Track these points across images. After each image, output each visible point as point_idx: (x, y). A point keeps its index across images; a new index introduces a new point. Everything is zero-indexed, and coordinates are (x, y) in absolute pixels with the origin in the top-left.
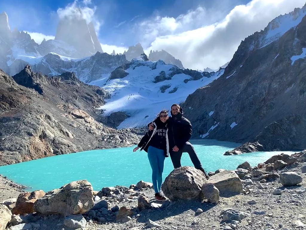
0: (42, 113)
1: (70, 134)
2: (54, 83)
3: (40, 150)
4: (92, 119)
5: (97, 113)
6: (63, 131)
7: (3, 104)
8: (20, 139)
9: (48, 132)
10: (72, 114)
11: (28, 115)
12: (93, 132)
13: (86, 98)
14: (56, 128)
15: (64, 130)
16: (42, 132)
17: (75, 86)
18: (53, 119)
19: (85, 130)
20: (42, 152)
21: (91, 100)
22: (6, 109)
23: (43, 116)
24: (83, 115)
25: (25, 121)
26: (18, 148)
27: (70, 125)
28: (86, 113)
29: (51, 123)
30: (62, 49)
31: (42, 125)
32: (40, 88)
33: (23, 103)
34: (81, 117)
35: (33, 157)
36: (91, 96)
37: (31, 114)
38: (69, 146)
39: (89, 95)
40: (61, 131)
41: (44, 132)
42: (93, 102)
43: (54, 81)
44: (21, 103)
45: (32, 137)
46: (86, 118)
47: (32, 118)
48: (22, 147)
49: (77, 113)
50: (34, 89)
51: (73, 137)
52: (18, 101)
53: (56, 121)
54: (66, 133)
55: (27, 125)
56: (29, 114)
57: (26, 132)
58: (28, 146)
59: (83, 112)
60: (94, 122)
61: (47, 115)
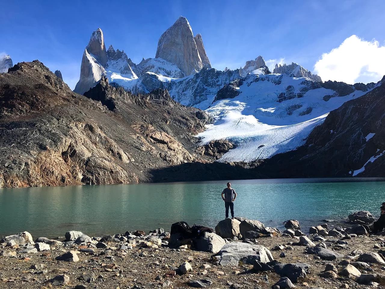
0: (79, 121)
1: (125, 157)
2: (139, 101)
3: (53, 172)
4: (178, 145)
5: (192, 141)
6: (112, 151)
7: (20, 104)
8: (20, 153)
9: (80, 148)
10: (152, 137)
11: (52, 121)
12: (170, 159)
13: (180, 121)
14: (100, 145)
15: (116, 151)
16: (70, 146)
17: (167, 107)
18: (99, 131)
19: (158, 156)
20: (57, 177)
21: (186, 124)
22: (22, 111)
23: (81, 126)
24: (167, 140)
25: (44, 128)
26: (6, 165)
27: (136, 147)
28: (171, 137)
29: (93, 137)
30: (163, 69)
31: (73, 137)
32: (113, 102)
33: (52, 106)
34: (163, 142)
35: (32, 182)
36: (187, 120)
37: (58, 120)
38: (112, 172)
39: (183, 118)
40: (110, 150)
41: (73, 146)
42: (189, 128)
43: (140, 99)
44: (49, 105)
45: (44, 153)
46: (170, 144)
47: (59, 126)
48: (15, 164)
49: (158, 136)
50: (100, 102)
51: (128, 162)
52: (45, 102)
53: (103, 135)
54: (118, 154)
55: (43, 134)
56: (55, 119)
57: (37, 144)
58: (27, 164)
59: (167, 136)
60: (181, 150)
61: (89, 125)
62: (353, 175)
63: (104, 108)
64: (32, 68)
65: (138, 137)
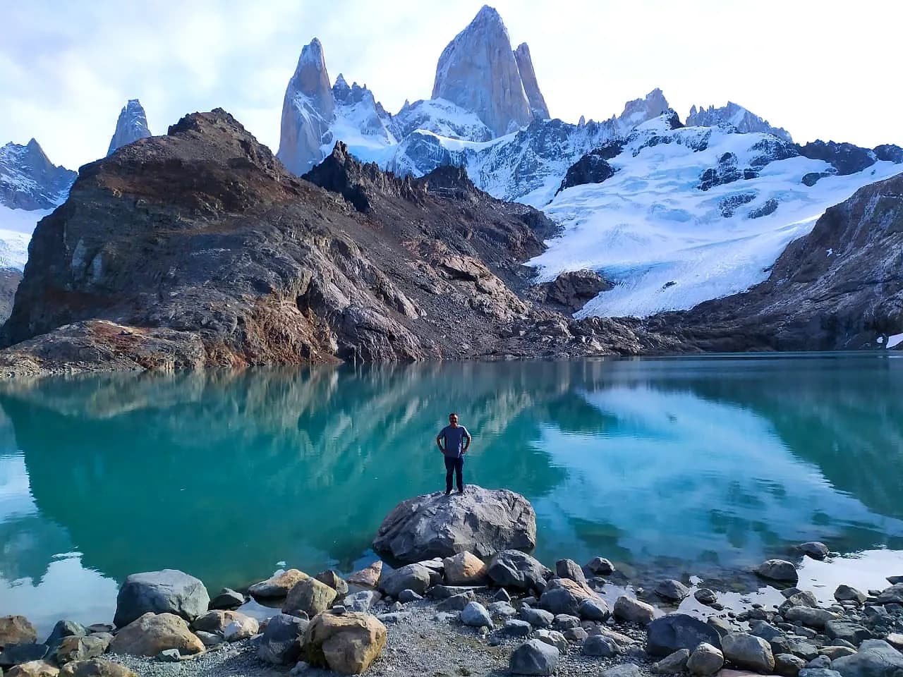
0: (321, 233)
1: (409, 306)
2: (409, 192)
3: (287, 336)
4: (498, 284)
5: (519, 273)
6: (385, 294)
7: (206, 199)
8: (224, 299)
9: (330, 290)
10: (444, 266)
11: (272, 233)
12: (491, 311)
13: (491, 233)
14: (363, 284)
15: (392, 293)
16: (310, 286)
17: (464, 204)
18: (357, 254)
19: (466, 304)
20: (294, 347)
21: (505, 240)
22: (211, 213)
23: (324, 244)
24: (474, 271)
25: (259, 248)
26: (204, 322)
27: (422, 287)
28: (482, 266)
29: (349, 267)
30: (449, 124)
31: (313, 265)
32: (363, 195)
33: (268, 203)
34: (466, 276)
35: (254, 356)
36: (508, 229)
37: (283, 231)
38: (391, 338)
39: (501, 226)
40: (380, 292)
41: (316, 285)
42: (511, 247)
43: (410, 188)
44: (261, 201)
45: (266, 297)
46: (480, 281)
47: (285, 245)
48: (220, 320)
49: (457, 263)
50: (341, 195)
51: (416, 317)
52: (253, 195)
53: (366, 262)
54: (397, 300)
55: (259, 261)
56: (277, 231)
57: (252, 280)
58: (241, 321)
59: (474, 264)
60: (503, 293)
61: (339, 243)
62: (888, 346)
63: (348, 207)
64: (215, 125)
65: (420, 266)
